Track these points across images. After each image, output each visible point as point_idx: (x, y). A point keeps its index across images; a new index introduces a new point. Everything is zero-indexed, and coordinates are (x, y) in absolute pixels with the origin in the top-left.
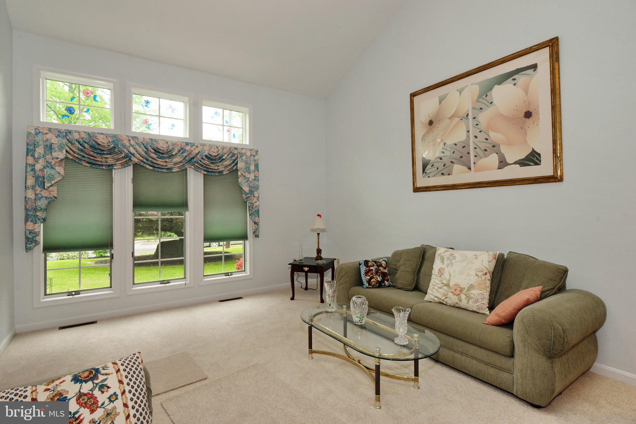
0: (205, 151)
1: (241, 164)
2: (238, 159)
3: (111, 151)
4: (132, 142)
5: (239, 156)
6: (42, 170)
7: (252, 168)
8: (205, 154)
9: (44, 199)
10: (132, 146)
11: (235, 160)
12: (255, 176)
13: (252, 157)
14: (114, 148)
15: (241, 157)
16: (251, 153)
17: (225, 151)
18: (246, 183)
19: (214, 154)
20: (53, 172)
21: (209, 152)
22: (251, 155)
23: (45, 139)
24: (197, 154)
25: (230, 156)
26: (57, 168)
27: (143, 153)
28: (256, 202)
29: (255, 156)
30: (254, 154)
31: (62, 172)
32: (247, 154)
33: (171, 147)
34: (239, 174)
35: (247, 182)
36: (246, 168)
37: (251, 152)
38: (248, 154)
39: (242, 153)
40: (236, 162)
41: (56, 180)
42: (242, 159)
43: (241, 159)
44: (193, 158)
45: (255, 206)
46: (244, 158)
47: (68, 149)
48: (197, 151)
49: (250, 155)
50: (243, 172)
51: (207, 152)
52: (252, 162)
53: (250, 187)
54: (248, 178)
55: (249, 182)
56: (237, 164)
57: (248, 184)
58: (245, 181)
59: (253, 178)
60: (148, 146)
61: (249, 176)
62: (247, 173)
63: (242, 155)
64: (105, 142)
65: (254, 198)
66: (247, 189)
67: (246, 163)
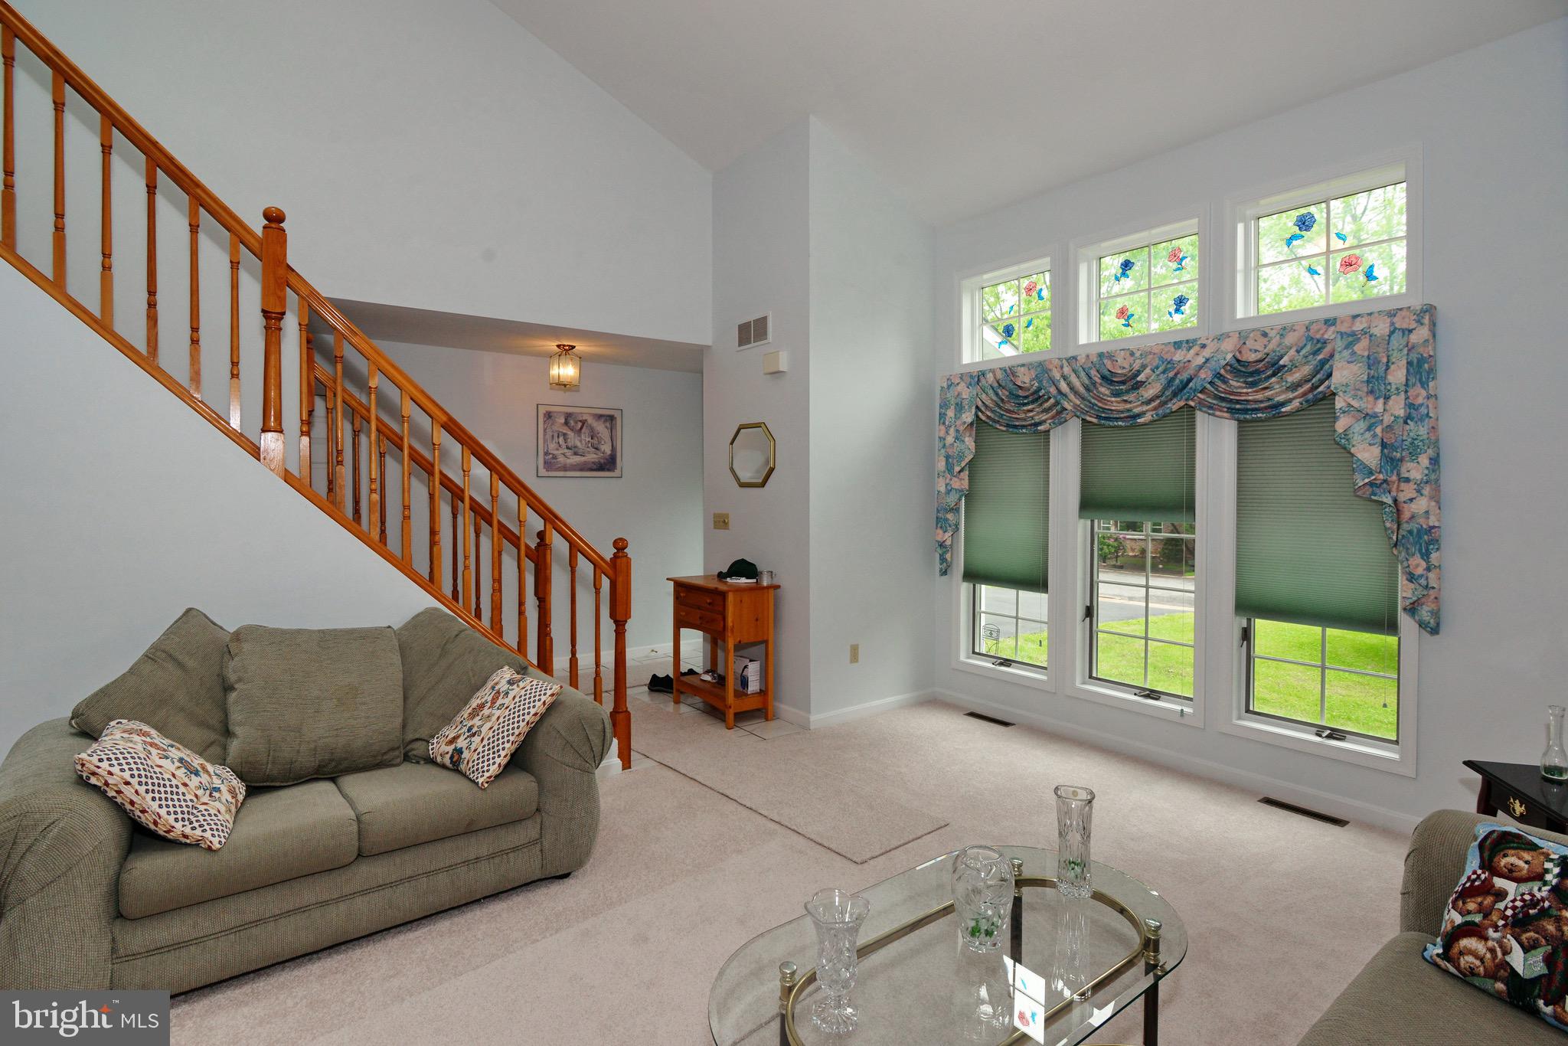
0: (1226, 353)
1: (1345, 373)
2: (1337, 356)
3: (1037, 397)
4: (1067, 370)
5: (1340, 346)
6: (952, 446)
7: (1398, 375)
8: (1223, 363)
9: (954, 492)
10: (1065, 378)
11: (1323, 362)
12: (1411, 406)
13: (1397, 335)
14: (1039, 389)
15: (1347, 347)
16: (1392, 324)
17: (1290, 339)
18: (1368, 435)
19: (1253, 357)
20: (963, 447)
21: (1238, 354)
22: (1392, 333)
23: (956, 394)
24: (1201, 367)
25: (1303, 352)
26: (967, 439)
27: (1082, 390)
28: (1411, 500)
29: (1410, 331)
30: (1405, 326)
31: (972, 445)
32: (1375, 331)
33: (1137, 366)
34: (1339, 403)
35: (1369, 429)
36: (1368, 382)
37: (1395, 320)
38: (1381, 328)
39: (1353, 334)
40: (1327, 366)
41: (967, 460)
42: (1354, 353)
43: (1346, 353)
44: (1190, 380)
45: (1406, 515)
46: (1361, 347)
47: (980, 404)
48: (1200, 360)
49: (1387, 331)
50: (1355, 397)
51: (1229, 357)
52: (1395, 355)
53: (1383, 445)
54: (1375, 416)
55: (1378, 430)
56: (1330, 375)
57: (1375, 436)
58: (1361, 426)
59: (1402, 413)
60: (1093, 373)
61: (1379, 407)
62: (1371, 398)
63: (1352, 338)
64: (1027, 380)
65: (1403, 485)
66: (1368, 454)
67: (1371, 362)
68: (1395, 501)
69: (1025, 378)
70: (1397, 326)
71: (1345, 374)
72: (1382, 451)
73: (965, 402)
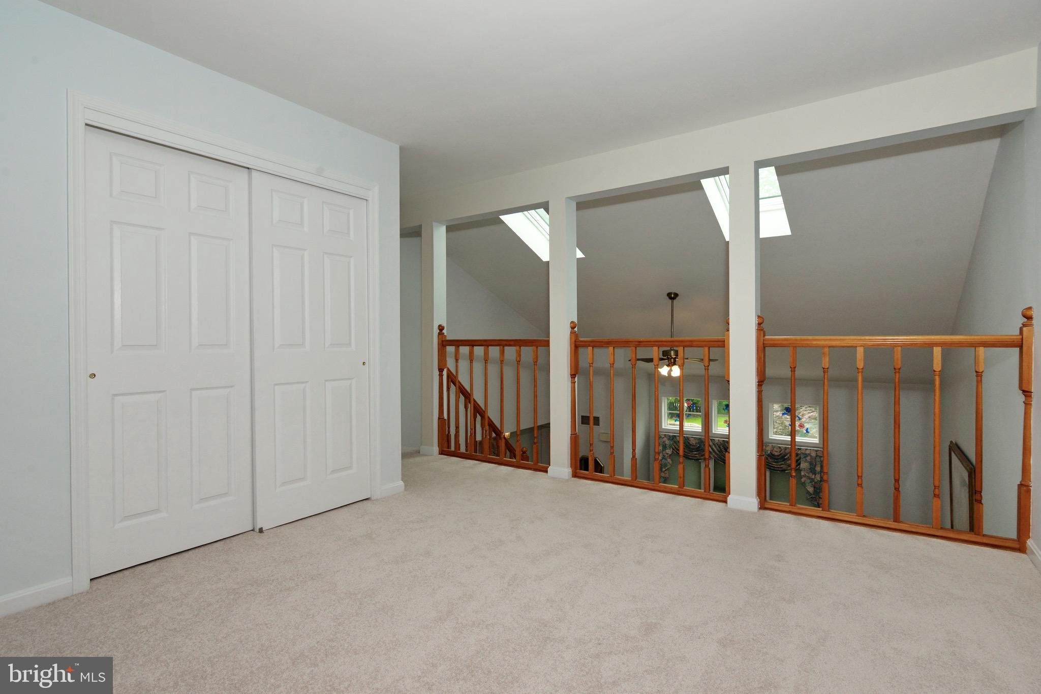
0: (768, 451)
2: (801, 460)
4: (711, 443)
5: (802, 456)
6: (661, 460)
10: (710, 446)
11: (798, 460)
12: (821, 477)
14: (699, 447)
15: (804, 457)
17: (787, 451)
18: (811, 484)
19: (776, 454)
20: (666, 462)
21: (772, 452)
22: (816, 456)
23: (663, 441)
26: (668, 459)
27: (717, 452)
29: (821, 457)
31: (671, 462)
32: (811, 455)
34: (802, 474)
35: (811, 482)
36: (810, 469)
38: (813, 454)
39: (806, 454)
40: (799, 462)
41: (668, 467)
42: (806, 460)
43: (804, 459)
46: (808, 458)
47: (674, 448)
49: (815, 456)
50: (807, 472)
51: (769, 452)
52: (818, 463)
53: (815, 487)
54: (812, 479)
55: (813, 483)
56: (800, 464)
57: (812, 484)
58: (809, 481)
59: (819, 480)
60: (722, 447)
61: (813, 477)
62: (811, 474)
63: (806, 455)
64: (694, 443)
65: (820, 499)
66: (811, 490)
67: (811, 463)
68: (818, 503)
69: (693, 442)
70: (818, 454)
71: (804, 465)
72: (814, 490)
73: (667, 446)
